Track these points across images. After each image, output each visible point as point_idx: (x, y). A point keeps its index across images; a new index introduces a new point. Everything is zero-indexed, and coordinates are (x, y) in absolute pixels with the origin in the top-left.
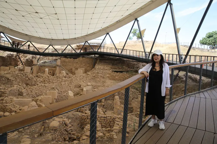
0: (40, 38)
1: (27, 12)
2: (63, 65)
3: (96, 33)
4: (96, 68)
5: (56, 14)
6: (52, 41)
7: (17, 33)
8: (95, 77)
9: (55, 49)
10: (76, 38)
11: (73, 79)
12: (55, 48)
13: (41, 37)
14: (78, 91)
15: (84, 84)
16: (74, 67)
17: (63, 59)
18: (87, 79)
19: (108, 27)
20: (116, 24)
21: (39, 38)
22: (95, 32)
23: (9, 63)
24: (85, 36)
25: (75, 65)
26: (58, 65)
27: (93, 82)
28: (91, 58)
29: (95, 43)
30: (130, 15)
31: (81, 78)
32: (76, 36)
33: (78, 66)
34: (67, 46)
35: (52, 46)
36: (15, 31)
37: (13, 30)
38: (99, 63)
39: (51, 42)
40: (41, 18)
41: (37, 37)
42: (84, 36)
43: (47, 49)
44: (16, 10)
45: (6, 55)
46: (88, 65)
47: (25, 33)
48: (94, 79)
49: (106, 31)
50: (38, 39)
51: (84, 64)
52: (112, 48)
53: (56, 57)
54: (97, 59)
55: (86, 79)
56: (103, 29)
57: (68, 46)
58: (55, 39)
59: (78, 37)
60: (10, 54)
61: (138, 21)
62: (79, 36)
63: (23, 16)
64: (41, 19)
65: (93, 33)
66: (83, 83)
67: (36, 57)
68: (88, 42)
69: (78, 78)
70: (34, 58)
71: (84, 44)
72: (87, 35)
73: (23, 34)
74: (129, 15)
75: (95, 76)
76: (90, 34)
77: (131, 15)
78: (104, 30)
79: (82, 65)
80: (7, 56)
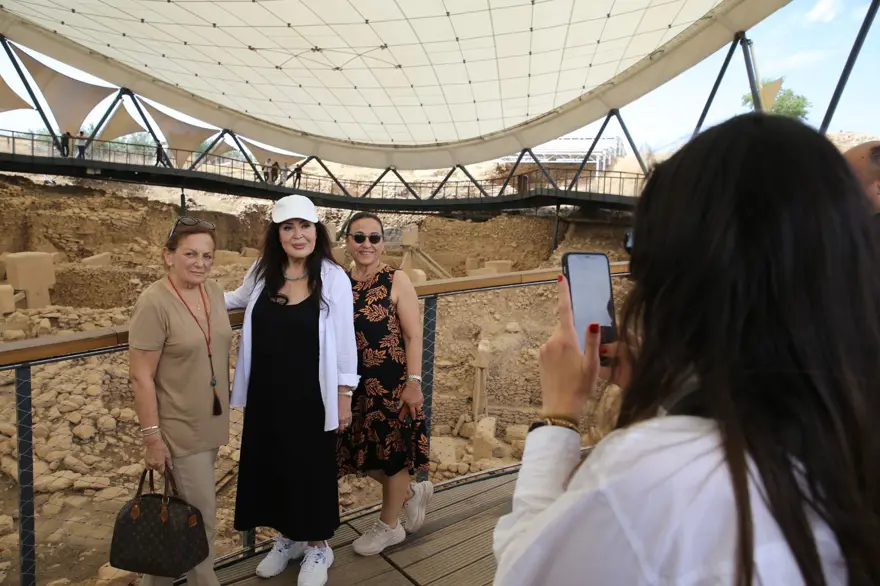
0: (353, 143)
1: (284, 51)
2: (433, 247)
3: (563, 113)
4: (555, 259)
5: (386, 46)
6: (393, 152)
7: (274, 129)
8: (543, 298)
9: (406, 184)
10: (486, 139)
11: (452, 304)
12: (406, 181)
13: (354, 138)
14: (467, 353)
15: (495, 326)
16: (475, 254)
17: (436, 222)
18: (511, 304)
19: (611, 84)
20: (648, 66)
21: (346, 142)
22: (561, 107)
23: (249, 239)
24: (520, 125)
25: (477, 246)
26: (408, 246)
27: (532, 318)
28: (543, 218)
29: (568, 157)
30: (710, 19)
31: (485, 301)
32: (485, 130)
33: (489, 249)
34: (451, 169)
35: (394, 171)
36: (267, 122)
37: (260, 120)
38: (571, 239)
39: (392, 156)
40: (338, 68)
41: (340, 141)
42: (515, 127)
43: (375, 184)
44: (250, 48)
45: (241, 210)
46: (531, 247)
47: (298, 129)
48: (538, 305)
49: (607, 102)
50: (343, 146)
51: (514, 244)
52: (623, 175)
53: (413, 214)
54: (569, 223)
55: (504, 305)
56: (591, 92)
57: (454, 169)
58: (403, 146)
59: (492, 134)
60: (255, 206)
61: (746, 43)
62: (495, 126)
63: (277, 67)
64: (337, 71)
65: (550, 113)
66: (493, 320)
67: (340, 214)
68: (533, 150)
69: (474, 300)
70: (334, 218)
71: (515, 161)
72: (526, 123)
73: (293, 133)
74: (704, 18)
75: (541, 295)
76: (538, 119)
77: (715, 20)
78: (597, 97)
79: (507, 249)
80: (245, 212)
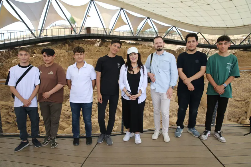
0: (212, 28)
7: (187, 25)
13: (213, 26)
21: (210, 27)
39: (226, 31)
41: (208, 27)
44: (181, 2)
47: (195, 24)
50: (209, 29)
53: (232, 50)
60: (181, 48)
63: (189, 7)
64: (208, 5)
67: (206, 50)
70: (205, 51)
73: (193, 26)
80: (178, 50)
